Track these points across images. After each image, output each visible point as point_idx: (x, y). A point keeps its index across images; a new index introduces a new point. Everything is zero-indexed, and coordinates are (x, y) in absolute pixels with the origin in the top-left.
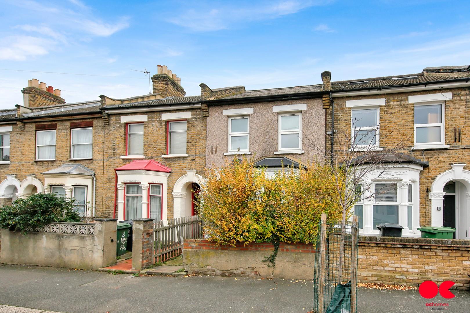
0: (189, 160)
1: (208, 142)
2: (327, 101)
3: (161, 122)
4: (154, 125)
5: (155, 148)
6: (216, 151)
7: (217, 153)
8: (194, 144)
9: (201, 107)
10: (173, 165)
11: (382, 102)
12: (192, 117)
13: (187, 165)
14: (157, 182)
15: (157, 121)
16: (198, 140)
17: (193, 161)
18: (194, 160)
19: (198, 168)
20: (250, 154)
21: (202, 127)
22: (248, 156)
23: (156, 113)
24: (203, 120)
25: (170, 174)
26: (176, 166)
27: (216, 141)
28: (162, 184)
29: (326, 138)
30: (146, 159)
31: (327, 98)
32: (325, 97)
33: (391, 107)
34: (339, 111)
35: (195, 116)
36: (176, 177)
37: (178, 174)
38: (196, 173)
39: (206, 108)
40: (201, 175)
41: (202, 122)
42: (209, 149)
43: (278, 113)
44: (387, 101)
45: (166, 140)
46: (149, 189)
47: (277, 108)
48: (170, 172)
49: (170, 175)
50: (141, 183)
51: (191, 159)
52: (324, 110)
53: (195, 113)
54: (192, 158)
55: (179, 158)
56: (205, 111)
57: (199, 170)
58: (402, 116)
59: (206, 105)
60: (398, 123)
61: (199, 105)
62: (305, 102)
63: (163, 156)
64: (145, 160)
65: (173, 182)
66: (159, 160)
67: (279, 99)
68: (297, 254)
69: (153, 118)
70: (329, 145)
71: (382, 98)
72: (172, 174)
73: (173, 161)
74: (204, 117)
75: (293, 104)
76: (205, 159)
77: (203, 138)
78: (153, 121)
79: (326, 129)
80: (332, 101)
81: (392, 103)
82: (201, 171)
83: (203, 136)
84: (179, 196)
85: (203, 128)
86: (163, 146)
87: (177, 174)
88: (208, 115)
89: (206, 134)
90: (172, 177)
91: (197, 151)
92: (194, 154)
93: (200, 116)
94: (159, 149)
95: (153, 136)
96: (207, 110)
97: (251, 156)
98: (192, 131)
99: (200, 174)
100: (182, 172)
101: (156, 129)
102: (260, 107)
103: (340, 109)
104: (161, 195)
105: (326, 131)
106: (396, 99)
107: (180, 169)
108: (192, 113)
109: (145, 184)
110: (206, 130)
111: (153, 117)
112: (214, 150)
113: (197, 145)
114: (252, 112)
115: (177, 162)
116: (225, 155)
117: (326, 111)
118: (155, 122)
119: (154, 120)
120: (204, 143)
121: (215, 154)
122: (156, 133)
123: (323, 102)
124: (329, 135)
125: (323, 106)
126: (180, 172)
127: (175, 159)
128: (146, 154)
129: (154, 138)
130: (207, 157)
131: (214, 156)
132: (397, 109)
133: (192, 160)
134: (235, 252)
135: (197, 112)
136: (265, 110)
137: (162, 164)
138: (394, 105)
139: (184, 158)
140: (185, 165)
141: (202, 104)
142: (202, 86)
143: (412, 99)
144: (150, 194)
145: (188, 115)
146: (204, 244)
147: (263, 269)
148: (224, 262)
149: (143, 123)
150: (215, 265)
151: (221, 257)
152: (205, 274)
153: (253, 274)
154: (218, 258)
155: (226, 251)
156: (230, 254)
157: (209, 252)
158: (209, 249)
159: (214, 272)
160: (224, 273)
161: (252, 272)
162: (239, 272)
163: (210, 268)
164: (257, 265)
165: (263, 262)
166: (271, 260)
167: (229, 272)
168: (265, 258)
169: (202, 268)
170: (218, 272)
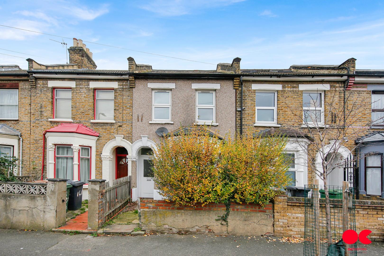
0: (116, 126)
1: (134, 111)
2: (237, 83)
3: (89, 89)
4: (82, 92)
5: (83, 113)
6: (142, 119)
7: (143, 121)
8: (120, 111)
9: (128, 79)
10: (101, 130)
11: (279, 87)
12: (119, 87)
13: (115, 130)
14: (87, 145)
15: (85, 88)
16: (124, 108)
17: (121, 128)
18: (121, 126)
19: (125, 134)
20: (173, 124)
21: (129, 96)
22: (171, 125)
23: (84, 81)
24: (130, 91)
25: (98, 138)
26: (104, 130)
27: (141, 110)
28: (91, 147)
29: (236, 114)
30: (74, 123)
31: (238, 81)
32: (236, 80)
33: (286, 92)
34: (246, 92)
35: (122, 87)
36: (104, 141)
37: (106, 139)
38: (123, 138)
39: (134, 80)
40: (128, 140)
41: (128, 92)
42: (135, 117)
43: (196, 90)
44: (283, 87)
45: (94, 106)
46: (79, 151)
47: (196, 85)
48: (98, 136)
49: (98, 139)
50: (72, 145)
51: (118, 125)
52: (235, 90)
53: (122, 83)
54: (120, 124)
55: (107, 123)
56: (132, 82)
57: (126, 136)
58: (294, 100)
59: (133, 77)
60: (291, 106)
61: (127, 77)
62: (219, 82)
63: (92, 121)
64: (73, 124)
65: (101, 145)
66: (88, 125)
67: (198, 78)
68: (247, 213)
69: (81, 85)
70: (238, 119)
71: (279, 84)
72: (100, 138)
73: (101, 126)
74: (131, 87)
75: (209, 83)
76: (132, 126)
77: (130, 106)
78: (81, 87)
79: (236, 107)
80: (241, 83)
81: (286, 89)
82: (128, 137)
83: (130, 105)
84: (108, 158)
85: (129, 98)
86: (91, 112)
87: (105, 138)
88: (134, 86)
89: (132, 104)
90: (100, 141)
91: (124, 118)
92: (121, 120)
93: (127, 87)
94: (87, 114)
95: (81, 101)
96: (134, 82)
97: (174, 125)
98: (119, 99)
99: (127, 139)
100: (110, 137)
101: (84, 95)
102: (181, 83)
103: (247, 90)
104: (89, 157)
105: (236, 108)
106: (290, 86)
107: (108, 134)
108: (119, 83)
109: (76, 146)
110: (132, 99)
111: (81, 84)
112: (140, 118)
113: (124, 113)
114: (174, 87)
115: (104, 127)
116: (150, 124)
117: (236, 91)
118: (83, 89)
119: (83, 86)
120: (130, 111)
121: (141, 122)
122: (84, 99)
123: (235, 83)
124: (238, 111)
125: (234, 87)
126: (108, 137)
127: (103, 124)
128: (74, 118)
129: (82, 104)
130: (133, 124)
131: (139, 123)
132: (290, 94)
133: (119, 126)
134: (191, 212)
135: (124, 83)
136: (185, 86)
137: (90, 128)
138: (288, 91)
139: (112, 124)
140: (113, 130)
141: (129, 76)
142: (130, 59)
143: (302, 87)
144: (80, 156)
145: (115, 85)
146: (160, 204)
147: (217, 227)
148: (181, 221)
149: (71, 88)
150: (172, 223)
151: (177, 216)
152: (162, 233)
153: (207, 232)
154: (175, 217)
155: (182, 211)
156: (186, 213)
157: (166, 212)
158: (166, 209)
159: (171, 231)
160: (180, 231)
161: (206, 230)
162: (194, 230)
163: (167, 226)
164: (211, 224)
165: (217, 220)
166: (224, 219)
167: (185, 230)
168: (219, 216)
169: (159, 227)
170: (175, 230)
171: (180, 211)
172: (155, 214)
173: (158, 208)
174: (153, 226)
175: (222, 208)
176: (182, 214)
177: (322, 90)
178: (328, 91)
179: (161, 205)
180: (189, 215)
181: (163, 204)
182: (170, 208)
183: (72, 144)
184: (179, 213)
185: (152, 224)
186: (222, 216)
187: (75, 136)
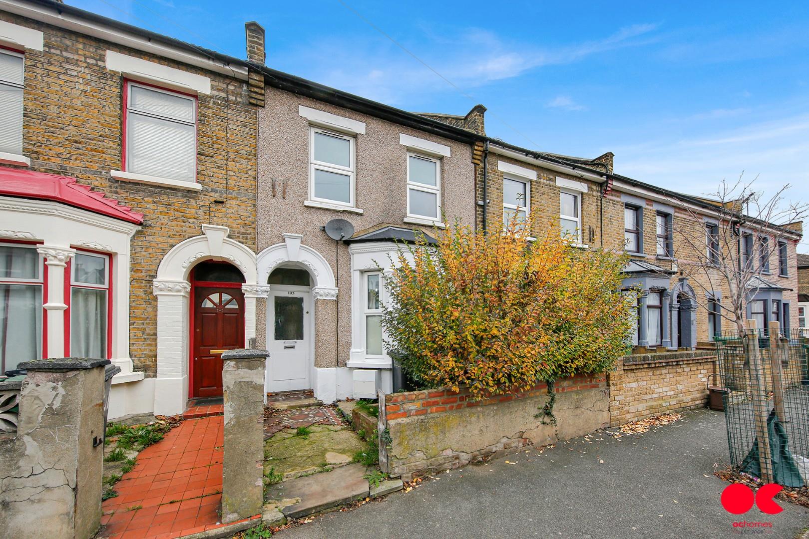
0: (206, 200)
1: (262, 168)
2: (479, 153)
3: (104, 74)
4: (75, 73)
5: (76, 142)
6: (284, 192)
7: (287, 198)
8: (220, 159)
9: (246, 79)
10: (149, 207)
11: (532, 175)
12: (216, 93)
13: (201, 212)
14: (99, 248)
15: (85, 65)
16: (231, 155)
17: (220, 206)
18: (222, 202)
19: (235, 226)
20: (361, 215)
21: (245, 126)
22: (355, 217)
23: (81, 40)
24: (248, 111)
25: (140, 228)
26: (161, 208)
27: (282, 170)
28: (110, 255)
29: (476, 211)
30: (34, 170)
31: (480, 148)
32: (479, 146)
33: (542, 185)
34: (490, 173)
35: (223, 95)
36: (161, 239)
37: (171, 233)
38: (229, 236)
39: (262, 85)
40: (243, 243)
41: (243, 115)
42: (264, 184)
43: (409, 149)
44: (539, 176)
45: (121, 129)
46: (69, 263)
47: (408, 139)
48: (141, 224)
49: (138, 232)
50: (42, 243)
51: (213, 200)
52: (473, 166)
53: (225, 86)
54: (216, 196)
55: (174, 189)
56: (256, 90)
57: (237, 230)
58: (551, 200)
59: (263, 80)
60: (547, 209)
61: (243, 72)
62: (449, 143)
63: (114, 173)
64: (31, 172)
65: (151, 251)
66: (96, 183)
67: (414, 123)
69: (66, 50)
70: (479, 221)
71: (533, 170)
72: (149, 230)
73: (151, 194)
74: (251, 104)
75: (432, 140)
76: (254, 206)
77: (249, 153)
78: (67, 58)
79: (476, 196)
80: (486, 153)
81: (542, 180)
82: (243, 233)
83: (248, 149)
84: (179, 291)
85: (247, 130)
86: (111, 146)
87: (165, 231)
88: (263, 102)
89: (256, 148)
90: (148, 238)
91: (231, 183)
92: (222, 187)
93: (239, 99)
94: (92, 150)
95: (68, 103)
96: (263, 92)
97: (363, 218)
98: (215, 128)
99: (242, 240)
100: (184, 228)
101: (82, 87)
102: (378, 126)
103: (492, 170)
104: (106, 286)
105: (476, 200)
106: (545, 176)
107: (176, 219)
108: (214, 83)
109: (58, 246)
110: (255, 136)
111: (68, 46)
112: (279, 189)
113: (230, 168)
114: (364, 132)
115: (164, 199)
116: (306, 207)
117: (475, 167)
118: (77, 65)
119: (76, 57)
120: (249, 167)
121: (282, 200)
122: (84, 99)
123: (475, 152)
124: (479, 205)
125: (473, 158)
126: (178, 229)
127: (157, 190)
128: (36, 153)
129: (72, 112)
130: (260, 203)
131: (276, 202)
132: (546, 190)
133: (216, 202)
135: (231, 87)
136: (387, 135)
137: (108, 195)
138: (544, 184)
139: (189, 193)
140: (193, 211)
141: (249, 72)
142: (252, 28)
143: (561, 182)
144: (73, 282)
145: (202, 85)
146: (433, 400)
147: (537, 431)
148: (477, 432)
149: (22, 52)
150: (461, 443)
151: (470, 424)
152: (439, 472)
153: (521, 445)
154: (466, 426)
155: (479, 409)
156: (486, 413)
157: (449, 418)
158: (445, 410)
159: (457, 461)
160: (474, 458)
161: (519, 441)
162: (500, 447)
163: (449, 452)
164: (528, 426)
165: (536, 417)
166: (548, 412)
167: (483, 452)
168: (539, 408)
169: (433, 459)
170: (465, 458)
171: (474, 410)
172: (423, 427)
173: (429, 410)
174: (419, 460)
175: (543, 390)
176: (478, 417)
177: (579, 192)
178: (586, 193)
179: (435, 403)
180: (492, 415)
181: (438, 399)
182: (453, 407)
183: (38, 237)
184: (474, 414)
185: (417, 455)
186: (544, 405)
187: (56, 213)
